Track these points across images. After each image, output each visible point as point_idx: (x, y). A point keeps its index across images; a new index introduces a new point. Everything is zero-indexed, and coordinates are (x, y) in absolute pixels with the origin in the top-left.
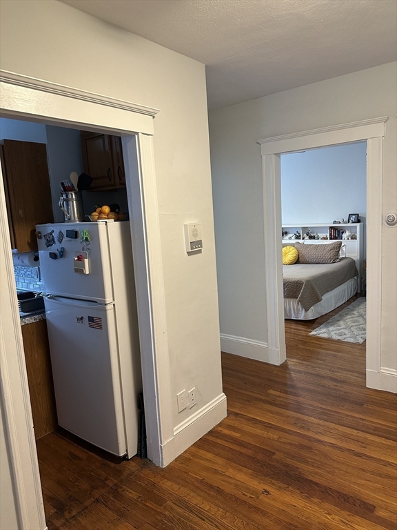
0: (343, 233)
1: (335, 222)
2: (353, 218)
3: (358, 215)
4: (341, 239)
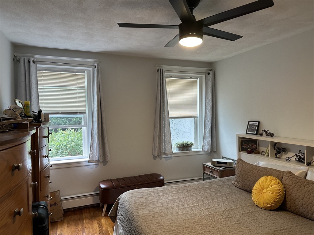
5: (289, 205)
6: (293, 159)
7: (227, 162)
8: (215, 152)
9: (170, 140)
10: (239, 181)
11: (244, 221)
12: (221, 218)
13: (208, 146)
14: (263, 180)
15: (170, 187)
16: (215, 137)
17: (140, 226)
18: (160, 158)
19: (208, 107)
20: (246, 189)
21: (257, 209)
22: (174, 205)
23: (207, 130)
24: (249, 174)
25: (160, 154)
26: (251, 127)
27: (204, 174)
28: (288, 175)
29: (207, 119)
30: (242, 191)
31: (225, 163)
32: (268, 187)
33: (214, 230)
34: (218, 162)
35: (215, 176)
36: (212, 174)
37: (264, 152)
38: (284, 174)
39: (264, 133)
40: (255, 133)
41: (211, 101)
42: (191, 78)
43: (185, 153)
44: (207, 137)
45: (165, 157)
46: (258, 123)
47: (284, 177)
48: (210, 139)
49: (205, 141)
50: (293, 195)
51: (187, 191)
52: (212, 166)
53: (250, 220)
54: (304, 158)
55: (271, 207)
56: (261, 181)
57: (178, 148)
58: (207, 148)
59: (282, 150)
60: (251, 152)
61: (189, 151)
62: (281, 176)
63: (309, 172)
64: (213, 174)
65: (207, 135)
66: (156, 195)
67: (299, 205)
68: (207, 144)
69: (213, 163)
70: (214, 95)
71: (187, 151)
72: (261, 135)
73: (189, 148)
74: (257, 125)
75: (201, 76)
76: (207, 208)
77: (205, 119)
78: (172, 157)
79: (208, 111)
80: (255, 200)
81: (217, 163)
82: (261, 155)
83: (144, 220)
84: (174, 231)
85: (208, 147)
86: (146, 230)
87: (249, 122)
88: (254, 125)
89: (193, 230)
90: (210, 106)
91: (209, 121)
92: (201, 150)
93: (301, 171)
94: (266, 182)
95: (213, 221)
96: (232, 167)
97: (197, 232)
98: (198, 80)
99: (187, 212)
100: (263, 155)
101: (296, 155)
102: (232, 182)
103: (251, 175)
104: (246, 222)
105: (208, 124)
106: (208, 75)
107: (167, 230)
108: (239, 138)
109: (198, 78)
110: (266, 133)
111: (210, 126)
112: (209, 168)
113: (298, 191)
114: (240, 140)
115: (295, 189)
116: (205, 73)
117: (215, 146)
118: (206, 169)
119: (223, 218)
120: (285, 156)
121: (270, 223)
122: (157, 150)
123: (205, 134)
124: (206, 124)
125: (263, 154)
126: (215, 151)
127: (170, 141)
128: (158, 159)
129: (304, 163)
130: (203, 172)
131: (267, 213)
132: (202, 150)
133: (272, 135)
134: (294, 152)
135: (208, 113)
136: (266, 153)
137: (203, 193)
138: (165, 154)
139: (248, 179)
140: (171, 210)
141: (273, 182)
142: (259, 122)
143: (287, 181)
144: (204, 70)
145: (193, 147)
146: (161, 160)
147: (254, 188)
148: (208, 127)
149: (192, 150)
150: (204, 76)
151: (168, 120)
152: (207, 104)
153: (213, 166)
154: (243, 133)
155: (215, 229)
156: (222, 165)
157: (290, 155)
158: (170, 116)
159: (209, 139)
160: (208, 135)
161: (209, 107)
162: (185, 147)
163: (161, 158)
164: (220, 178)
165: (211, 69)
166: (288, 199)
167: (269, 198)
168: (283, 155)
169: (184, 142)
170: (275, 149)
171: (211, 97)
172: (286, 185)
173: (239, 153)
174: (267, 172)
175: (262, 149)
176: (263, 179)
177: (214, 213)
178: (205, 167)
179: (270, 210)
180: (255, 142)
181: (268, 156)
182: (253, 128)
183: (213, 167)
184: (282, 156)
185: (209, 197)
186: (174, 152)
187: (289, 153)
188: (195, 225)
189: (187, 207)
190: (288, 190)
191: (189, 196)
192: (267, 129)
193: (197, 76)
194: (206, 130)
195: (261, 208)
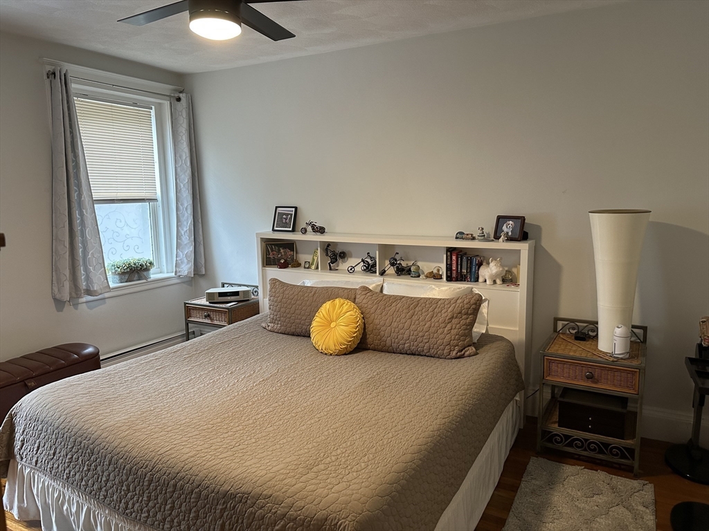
0: (480, 265)
1: (460, 236)
2: (507, 228)
3: (523, 219)
4: (477, 280)
5: (370, 339)
6: (358, 268)
7: (238, 292)
8: (204, 275)
9: (101, 257)
10: (278, 319)
11: (317, 379)
12: (279, 385)
13: (188, 263)
14: (328, 307)
15: (141, 360)
16: (202, 243)
17: (124, 445)
18: (73, 305)
19: (183, 176)
20: (294, 330)
21: (326, 358)
22: (173, 390)
23: (185, 230)
24: (298, 302)
25: (77, 294)
26: (282, 218)
27: (187, 325)
28: (364, 293)
29: (182, 205)
30: (286, 336)
31: (236, 293)
32: (337, 319)
33: (279, 405)
34: (221, 294)
35: (216, 322)
36: (209, 321)
37: (309, 262)
38: (358, 292)
39: (309, 228)
40: (291, 229)
41: (189, 164)
42: (135, 104)
43: (136, 285)
44: (186, 245)
45: (86, 302)
46: (294, 209)
47: (358, 296)
48: (192, 248)
49: (181, 254)
50: (377, 321)
51: (185, 359)
52: (207, 303)
53: (325, 375)
54: (376, 264)
55: (346, 348)
56: (325, 310)
57: (117, 277)
58: (187, 269)
59: (340, 256)
60: (284, 266)
61: (145, 281)
62: (353, 297)
63: (385, 285)
64: (212, 320)
65: (183, 239)
66: (120, 382)
67: (386, 335)
68: (186, 261)
69: (210, 297)
70: (194, 149)
71: (139, 280)
72: (304, 231)
73: (145, 273)
74: (293, 213)
75: (160, 104)
76: (244, 377)
77: (177, 203)
78: (105, 298)
79: (182, 186)
80: (318, 344)
81: (219, 296)
82: (305, 268)
83: (127, 432)
84: (209, 431)
85: (189, 266)
86: (145, 447)
87: (277, 207)
88: (287, 215)
89: (243, 418)
90: (187, 174)
91: (186, 209)
92: (173, 274)
93: (374, 285)
94: (334, 309)
95: (269, 393)
96: (248, 300)
97: (253, 418)
98: (153, 112)
99: (210, 394)
100: (308, 268)
101: (363, 261)
102: (264, 325)
103: (303, 304)
104: (320, 379)
105: (186, 215)
106: (177, 103)
107: (195, 433)
108: (262, 239)
109: (153, 107)
110: (313, 227)
111: (191, 219)
112: (201, 309)
113: (384, 314)
114: (264, 244)
115: (378, 311)
116: (170, 96)
117: (203, 262)
118: (193, 313)
119: (283, 384)
120: (344, 265)
121: (355, 371)
122: (67, 285)
123: (180, 239)
124: (180, 215)
125: (307, 266)
126: (204, 273)
127: (101, 261)
128: (68, 309)
129: (375, 272)
130: (186, 320)
131: (344, 360)
132: (176, 274)
133: (321, 230)
134: (357, 257)
135: (183, 190)
136: (312, 264)
137: (220, 355)
138: (89, 292)
139: (297, 312)
140: (174, 399)
141: (345, 308)
142: (296, 208)
143: (364, 301)
144: (166, 88)
145: (152, 270)
146: (76, 309)
147: (314, 324)
148: (185, 223)
149: (152, 276)
150: (166, 104)
151: (92, 207)
152: (179, 170)
153: (210, 303)
154: (267, 231)
155: (280, 403)
156: (229, 298)
157: (352, 262)
158: (96, 196)
159: (190, 249)
160: (187, 239)
161: (186, 177)
162: (135, 272)
163: (76, 305)
164: (230, 323)
165: (181, 89)
166: (369, 328)
167: (343, 335)
168: (340, 264)
169: (132, 261)
170: (327, 255)
171: (188, 154)
172: (364, 310)
173: (262, 270)
174: (330, 294)
175: (304, 257)
176: (327, 305)
177: (263, 380)
178: (189, 310)
179: (345, 354)
180: (290, 245)
181: (317, 268)
182: (286, 219)
183: (211, 305)
184: (338, 266)
185: (236, 359)
186: (112, 285)
187: (349, 259)
188: (241, 409)
189: (204, 386)
190: (368, 316)
191: (193, 367)
192: (313, 220)
193: (151, 102)
194: (183, 230)
195: (331, 355)
